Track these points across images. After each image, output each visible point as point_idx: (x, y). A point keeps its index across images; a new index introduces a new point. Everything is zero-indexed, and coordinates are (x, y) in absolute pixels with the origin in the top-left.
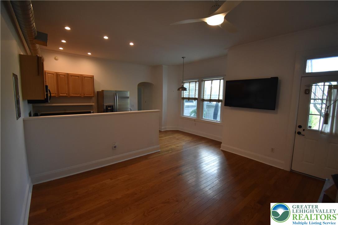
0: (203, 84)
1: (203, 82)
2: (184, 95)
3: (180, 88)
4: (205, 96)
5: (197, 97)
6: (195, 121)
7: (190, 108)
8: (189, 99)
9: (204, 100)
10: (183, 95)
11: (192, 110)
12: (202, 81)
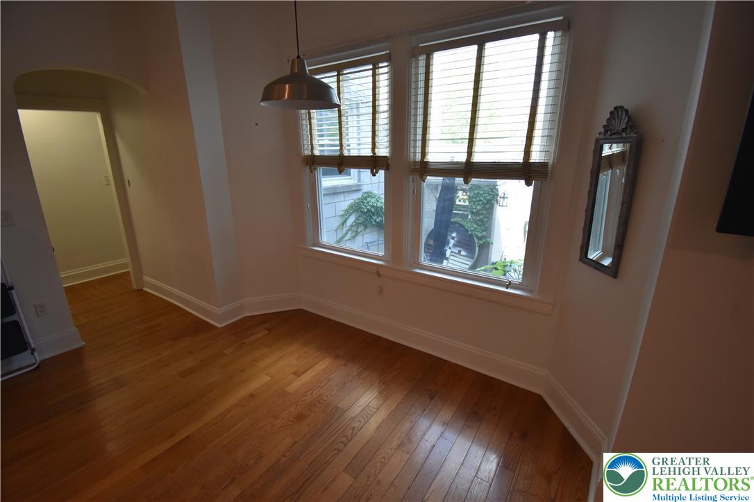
0: (422, 70)
1: (422, 58)
2: (315, 143)
3: (282, 81)
4: (431, 147)
5: (383, 151)
6: (379, 275)
7: (341, 197)
8: (342, 163)
9: (425, 169)
10: (306, 143)
11: (349, 203)
12: (415, 53)
